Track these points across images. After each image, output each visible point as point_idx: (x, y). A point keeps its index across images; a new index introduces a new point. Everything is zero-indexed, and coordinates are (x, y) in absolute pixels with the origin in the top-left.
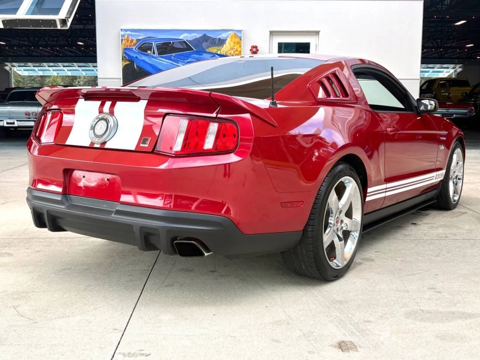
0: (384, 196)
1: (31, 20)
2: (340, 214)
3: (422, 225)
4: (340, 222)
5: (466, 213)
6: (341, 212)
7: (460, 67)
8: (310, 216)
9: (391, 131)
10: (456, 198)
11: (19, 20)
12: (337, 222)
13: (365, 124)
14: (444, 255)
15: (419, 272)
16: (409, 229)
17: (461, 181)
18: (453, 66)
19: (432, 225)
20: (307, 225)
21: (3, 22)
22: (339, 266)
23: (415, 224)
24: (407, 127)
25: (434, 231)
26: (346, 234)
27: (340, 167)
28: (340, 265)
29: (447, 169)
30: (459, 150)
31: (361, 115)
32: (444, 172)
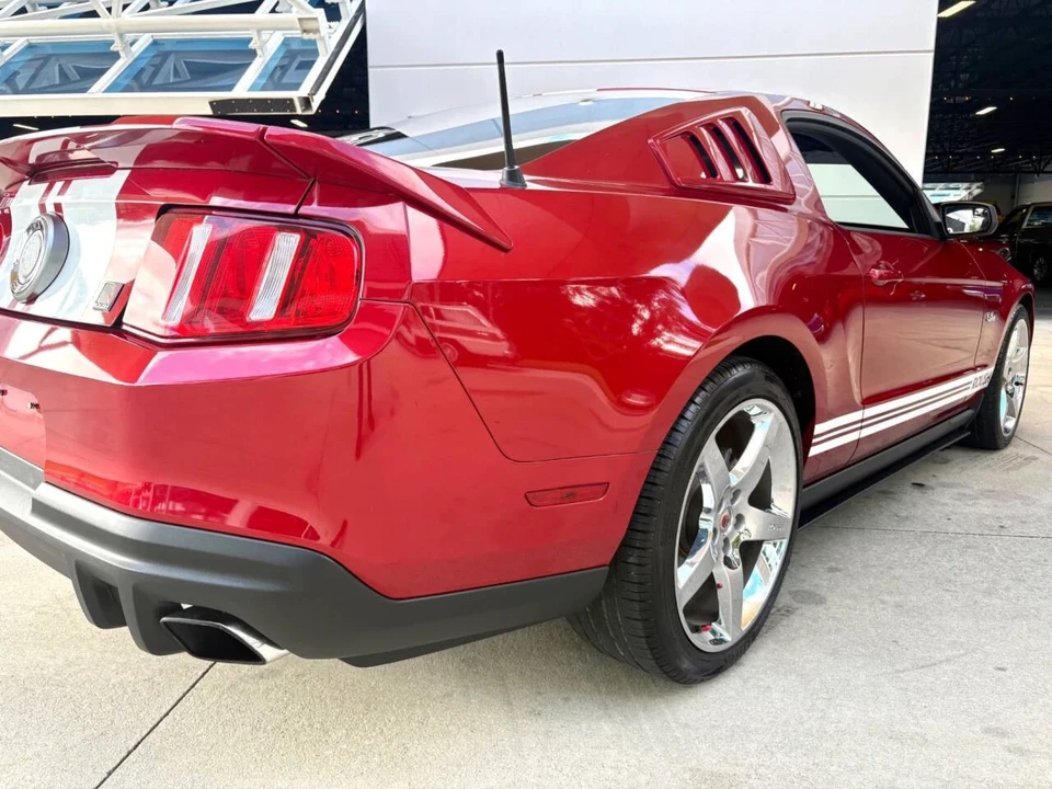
0: (857, 438)
1: (255, 100)
2: (733, 501)
3: (939, 489)
4: (733, 520)
5: (1035, 459)
6: (736, 494)
7: (978, 187)
8: (633, 520)
9: (881, 277)
10: (1010, 424)
11: (236, 100)
12: (725, 522)
13: (818, 262)
14: (1007, 589)
15: (949, 653)
16: (907, 498)
17: (1022, 388)
18: (966, 185)
19: (961, 491)
20: (625, 545)
21: (211, 103)
22: (721, 641)
23: (921, 485)
24: (915, 269)
25: (972, 509)
26: (750, 551)
27: (738, 372)
28: (727, 637)
29: (997, 365)
30: (1022, 323)
31: (810, 240)
32: (991, 370)
